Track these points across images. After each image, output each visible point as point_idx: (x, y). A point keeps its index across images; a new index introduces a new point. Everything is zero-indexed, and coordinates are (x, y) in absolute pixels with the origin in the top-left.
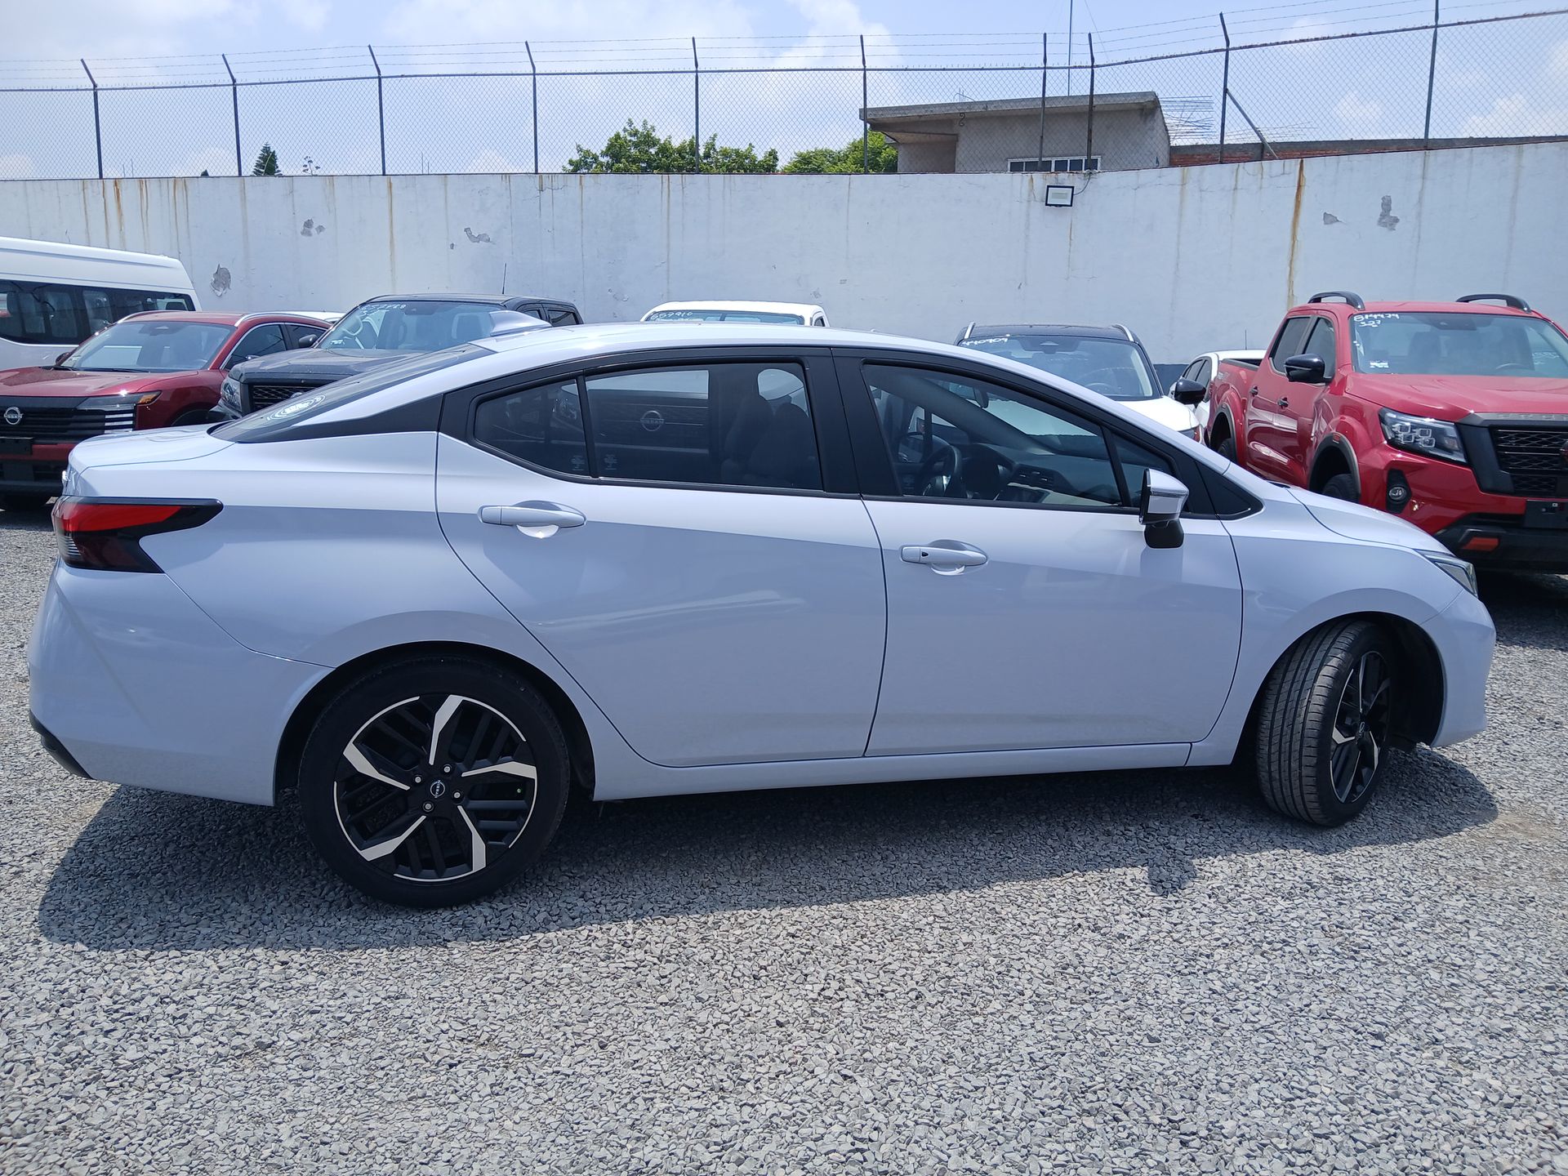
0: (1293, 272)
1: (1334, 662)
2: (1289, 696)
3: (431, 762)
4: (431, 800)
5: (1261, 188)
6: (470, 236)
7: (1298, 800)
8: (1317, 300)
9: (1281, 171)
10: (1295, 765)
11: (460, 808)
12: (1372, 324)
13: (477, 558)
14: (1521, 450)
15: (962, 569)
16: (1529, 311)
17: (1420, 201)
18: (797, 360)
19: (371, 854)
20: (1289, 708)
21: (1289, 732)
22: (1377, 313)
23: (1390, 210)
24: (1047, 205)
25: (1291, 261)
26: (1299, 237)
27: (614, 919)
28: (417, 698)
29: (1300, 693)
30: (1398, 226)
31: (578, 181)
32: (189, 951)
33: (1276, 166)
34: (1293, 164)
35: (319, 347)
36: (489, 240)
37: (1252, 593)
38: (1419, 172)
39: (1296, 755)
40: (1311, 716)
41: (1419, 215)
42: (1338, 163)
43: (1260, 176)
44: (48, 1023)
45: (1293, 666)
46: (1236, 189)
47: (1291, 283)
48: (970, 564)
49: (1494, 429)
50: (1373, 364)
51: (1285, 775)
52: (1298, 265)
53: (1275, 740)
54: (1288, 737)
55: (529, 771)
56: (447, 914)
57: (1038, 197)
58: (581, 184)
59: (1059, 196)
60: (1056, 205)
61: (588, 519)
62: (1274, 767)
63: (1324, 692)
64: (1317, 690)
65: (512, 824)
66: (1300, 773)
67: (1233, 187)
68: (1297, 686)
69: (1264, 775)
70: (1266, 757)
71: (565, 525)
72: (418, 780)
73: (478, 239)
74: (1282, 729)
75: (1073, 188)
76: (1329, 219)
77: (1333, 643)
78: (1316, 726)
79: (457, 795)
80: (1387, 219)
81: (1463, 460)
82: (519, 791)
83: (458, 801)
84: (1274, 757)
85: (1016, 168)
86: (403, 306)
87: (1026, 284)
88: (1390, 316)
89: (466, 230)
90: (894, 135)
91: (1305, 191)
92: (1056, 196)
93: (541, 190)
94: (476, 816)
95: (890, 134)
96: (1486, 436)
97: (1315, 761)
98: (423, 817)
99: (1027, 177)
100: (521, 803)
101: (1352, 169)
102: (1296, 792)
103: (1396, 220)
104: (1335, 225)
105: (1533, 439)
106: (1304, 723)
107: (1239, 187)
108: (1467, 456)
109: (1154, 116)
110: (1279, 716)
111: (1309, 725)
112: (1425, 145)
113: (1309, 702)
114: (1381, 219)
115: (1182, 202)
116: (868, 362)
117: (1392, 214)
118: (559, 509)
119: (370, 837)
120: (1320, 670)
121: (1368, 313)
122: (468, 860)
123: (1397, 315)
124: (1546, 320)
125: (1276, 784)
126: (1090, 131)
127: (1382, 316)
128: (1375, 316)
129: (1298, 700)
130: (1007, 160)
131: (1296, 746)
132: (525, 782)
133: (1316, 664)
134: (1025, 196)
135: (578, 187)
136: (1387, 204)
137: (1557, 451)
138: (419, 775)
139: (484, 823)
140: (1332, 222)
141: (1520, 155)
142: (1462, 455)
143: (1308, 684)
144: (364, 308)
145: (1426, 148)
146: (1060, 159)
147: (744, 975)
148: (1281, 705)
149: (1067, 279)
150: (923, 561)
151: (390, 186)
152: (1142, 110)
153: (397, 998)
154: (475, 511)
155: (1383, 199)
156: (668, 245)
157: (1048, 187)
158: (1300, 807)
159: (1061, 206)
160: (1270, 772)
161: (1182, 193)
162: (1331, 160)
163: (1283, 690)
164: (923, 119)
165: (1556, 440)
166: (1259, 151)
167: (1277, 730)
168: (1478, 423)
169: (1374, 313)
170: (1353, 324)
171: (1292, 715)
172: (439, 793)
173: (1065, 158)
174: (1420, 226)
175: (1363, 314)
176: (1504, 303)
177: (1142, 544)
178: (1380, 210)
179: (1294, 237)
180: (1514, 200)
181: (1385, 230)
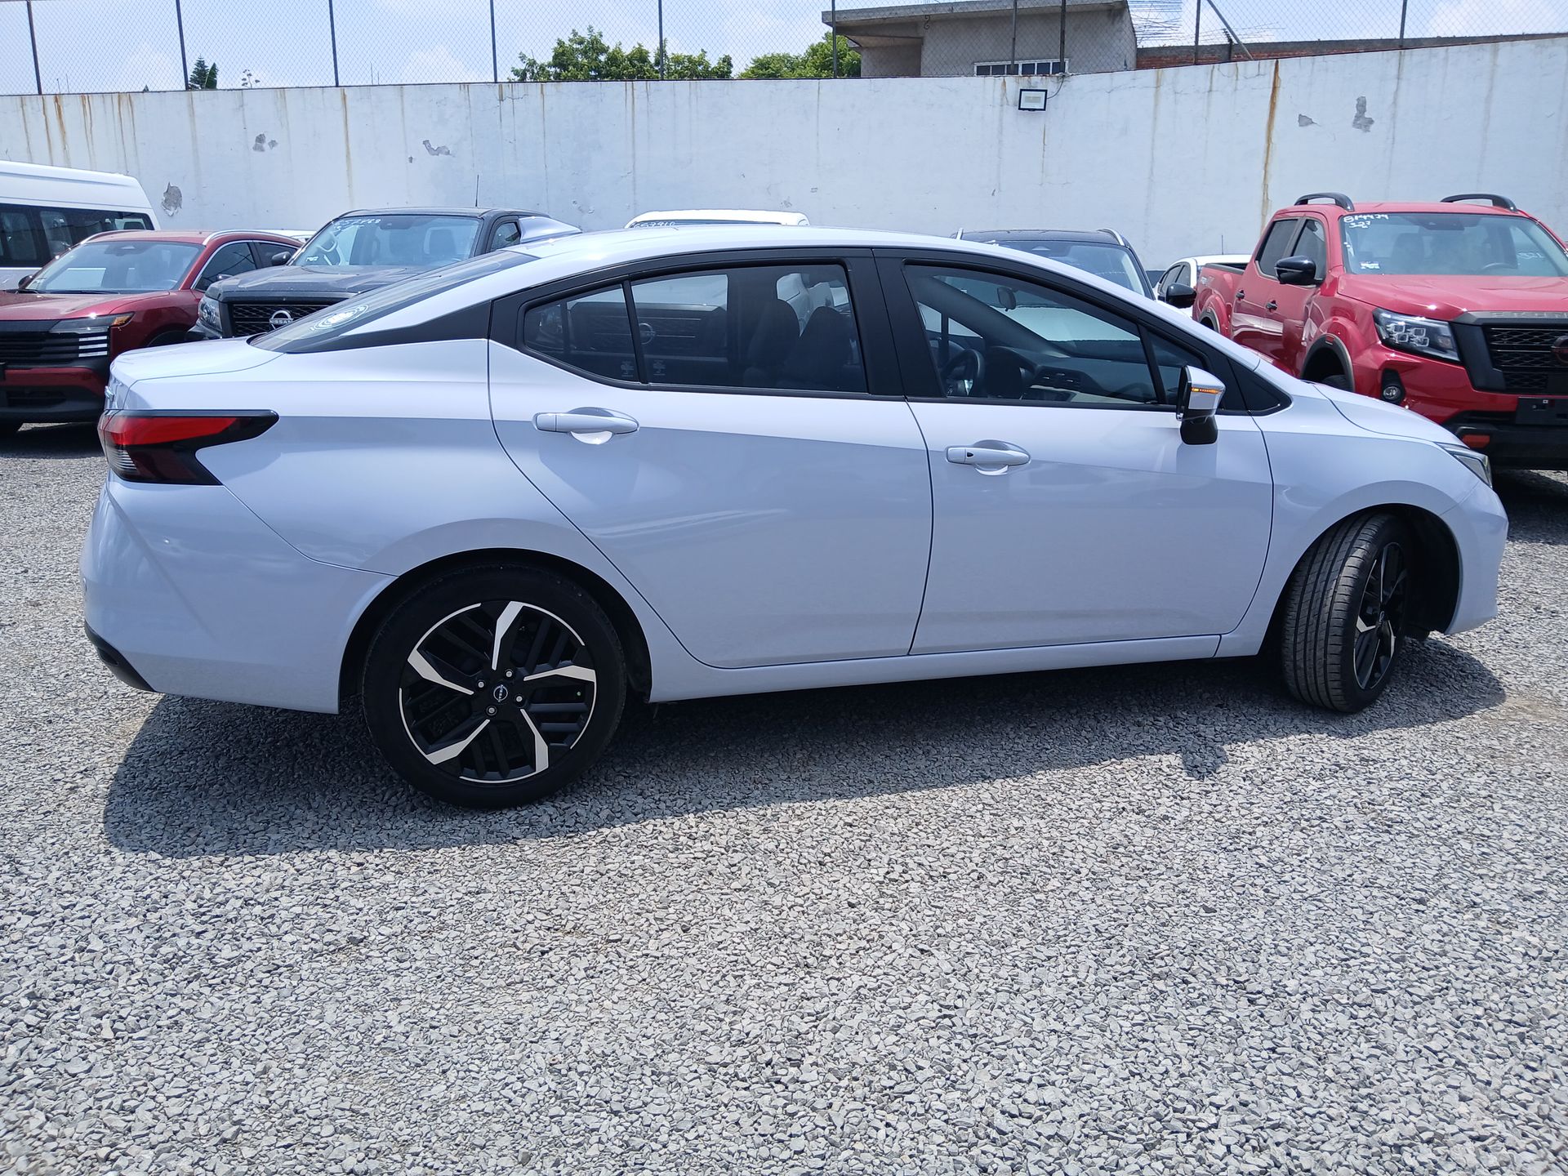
0: (1268, 176)
1: (1359, 553)
2: (1315, 588)
3: (494, 667)
4: (493, 703)
5: (1236, 90)
6: (430, 149)
7: (1322, 687)
8: (1303, 201)
9: (1257, 73)
10: (1320, 654)
11: (523, 711)
12: (1362, 225)
13: (532, 464)
14: (1512, 347)
15: (1006, 469)
16: (1516, 210)
17: (1395, 103)
18: (840, 262)
19: (437, 757)
20: (1315, 599)
21: (1315, 621)
22: (1366, 214)
23: (1365, 111)
24: (1020, 109)
25: (1266, 165)
26: (1274, 140)
27: (675, 814)
28: (479, 605)
29: (1326, 585)
30: (1372, 127)
31: (539, 91)
32: (263, 856)
33: (1251, 66)
34: (1268, 65)
35: (294, 264)
36: (448, 153)
37: (1283, 487)
38: (1394, 72)
39: (1321, 644)
40: (1337, 606)
41: (1394, 116)
42: (1313, 64)
43: (1235, 78)
44: (138, 927)
45: (1319, 558)
46: (1210, 91)
47: (1265, 186)
48: (1013, 463)
49: (1487, 327)
50: (1364, 265)
51: (1310, 664)
52: (1272, 168)
53: (1301, 630)
54: (1314, 626)
55: (588, 675)
56: (512, 814)
57: (1011, 101)
58: (542, 92)
59: (1032, 100)
60: (1029, 110)
61: (641, 425)
62: (1299, 657)
63: (1349, 582)
64: (1343, 581)
65: (573, 726)
66: (1325, 662)
67: (1208, 89)
68: (1323, 577)
69: (1289, 664)
70: (1291, 647)
71: (619, 431)
72: (481, 685)
73: (438, 151)
74: (1308, 619)
75: (1046, 91)
76: (1304, 121)
77: (1357, 535)
78: (1342, 615)
79: (519, 699)
80: (1362, 121)
81: (1456, 359)
82: (579, 694)
83: (521, 704)
84: (1300, 647)
85: (983, 71)
86: (378, 221)
87: (1000, 191)
88: (1379, 216)
89: (424, 143)
90: (857, 39)
91: (1281, 92)
92: (1028, 99)
93: (501, 99)
94: (538, 719)
95: (853, 37)
96: (1479, 335)
97: (1340, 648)
98: (487, 721)
99: (999, 80)
100: (581, 706)
101: (1327, 70)
102: (1321, 680)
103: (1371, 121)
104: (1310, 126)
105: (1526, 337)
106: (1330, 613)
107: (1214, 89)
108: (1460, 355)
109: (1122, 16)
110: (1305, 607)
111: (1335, 614)
112: (1401, 44)
113: (1335, 592)
114: (1354, 123)
115: (1156, 105)
116: (909, 262)
117: (1367, 115)
118: (612, 416)
119: (435, 741)
120: (1345, 560)
121: (1358, 214)
122: (531, 761)
123: (1386, 216)
124: (1532, 219)
125: (1300, 673)
126: (1063, 33)
127: (1372, 217)
128: (1365, 217)
129: (1324, 590)
130: (973, 63)
131: (1322, 635)
132: (585, 685)
133: (1341, 556)
134: (998, 101)
135: (539, 96)
136: (1362, 106)
137: (1549, 348)
138: (482, 680)
139: (546, 726)
140: (1307, 124)
141: (1495, 53)
142: (1456, 353)
143: (1334, 575)
144: (338, 223)
145: (1402, 47)
146: (1027, 62)
147: (810, 862)
148: (1307, 596)
149: (1041, 185)
150: (968, 462)
151: (344, 97)
152: (1110, 10)
153: (478, 893)
154: (530, 418)
155: (1358, 99)
156: (634, 155)
157: (1021, 90)
158: (1323, 694)
159: (1034, 110)
160: (1295, 661)
161: (1157, 96)
162: (1306, 61)
163: (1309, 582)
164: (887, 21)
165: (1547, 337)
166: (1227, 53)
167: (1303, 620)
168: (1472, 321)
169: (1363, 214)
170: (1343, 226)
171: (1318, 606)
172: (502, 697)
173: (1032, 62)
174: (1394, 128)
175: (1353, 215)
176: (1489, 202)
177: (1178, 440)
178: (1355, 112)
179: (1269, 139)
180: (1488, 99)
181: (1360, 131)
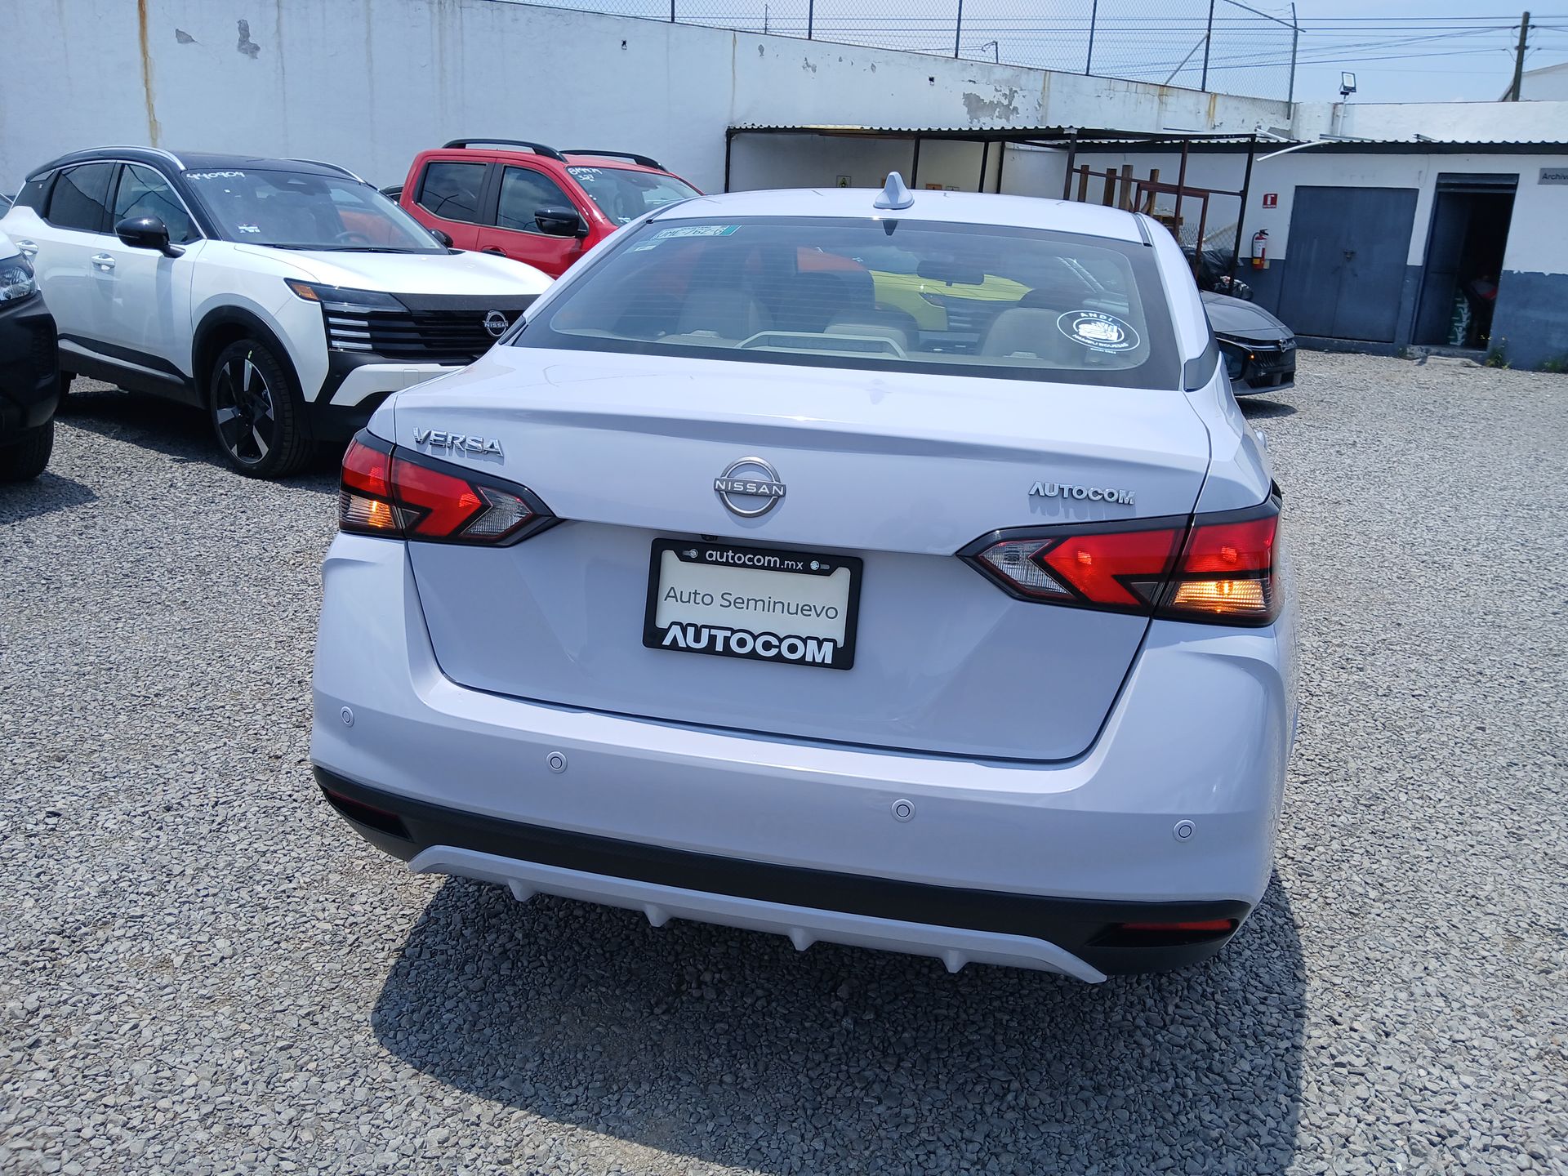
0: (151, 94)
8: (461, 144)
17: (278, 31)
23: (248, 36)
25: (146, 81)
26: (151, 54)
30: (259, 54)
41: (280, 45)
47: (150, 106)
52: (154, 85)
76: (183, 37)
80: (248, 46)
103: (257, 48)
104: (191, 45)
114: (239, 47)
117: (251, 40)
136: (244, 29)
140: (186, 41)
155: (239, 22)
174: (282, 57)
178: (238, 35)
179: (145, 53)
180: (368, 41)
181: (246, 57)
